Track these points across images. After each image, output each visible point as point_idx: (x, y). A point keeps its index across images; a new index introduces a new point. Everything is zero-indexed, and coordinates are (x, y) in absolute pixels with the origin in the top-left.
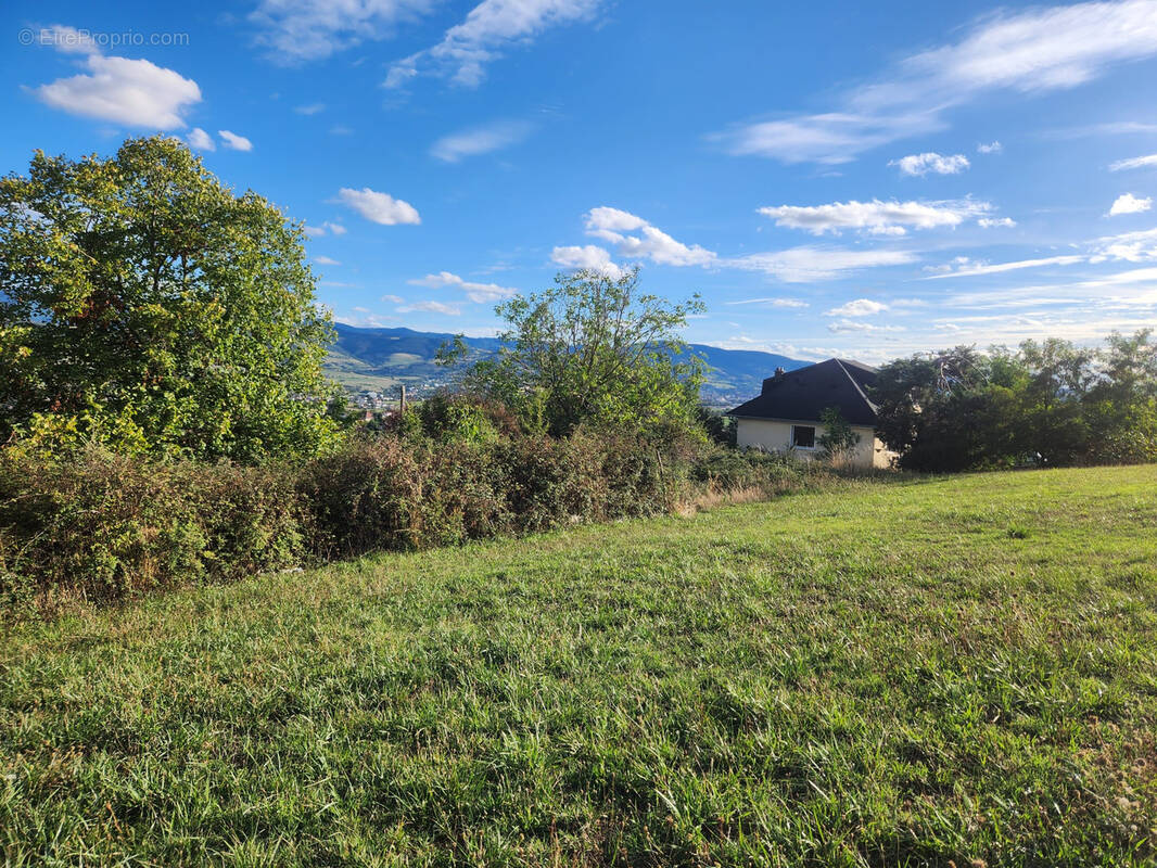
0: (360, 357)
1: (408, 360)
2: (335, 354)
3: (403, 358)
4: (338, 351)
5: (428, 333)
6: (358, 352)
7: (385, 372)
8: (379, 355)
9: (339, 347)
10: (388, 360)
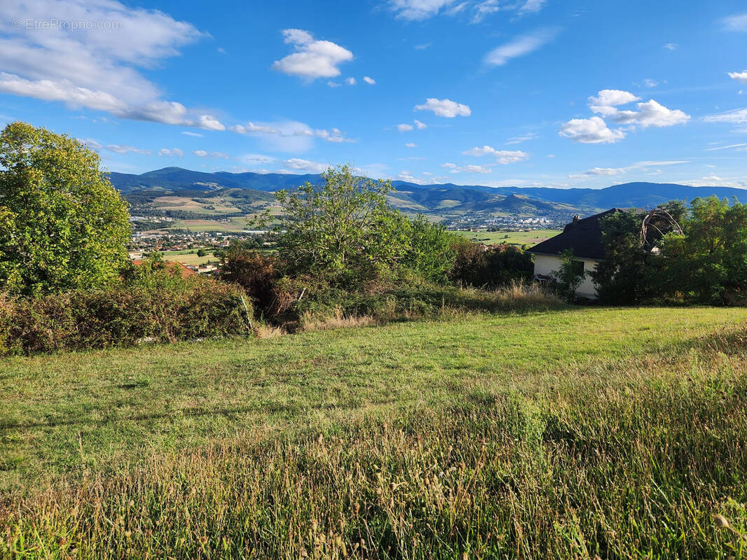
0: (422, 203)
1: (451, 204)
2: (408, 202)
3: (449, 203)
4: (410, 200)
5: (465, 186)
6: (421, 201)
7: (436, 212)
8: (434, 202)
9: (410, 198)
10: (439, 205)
